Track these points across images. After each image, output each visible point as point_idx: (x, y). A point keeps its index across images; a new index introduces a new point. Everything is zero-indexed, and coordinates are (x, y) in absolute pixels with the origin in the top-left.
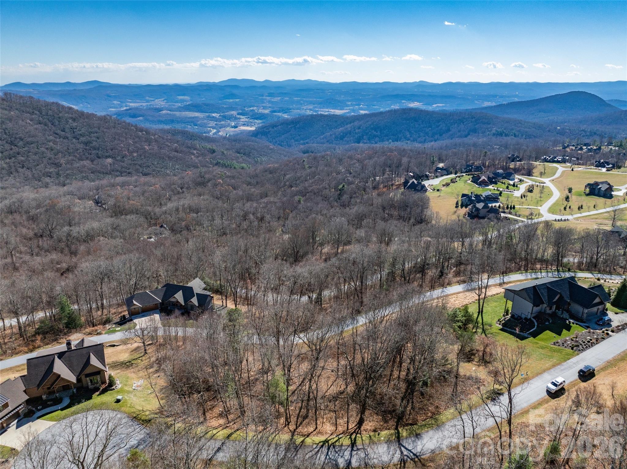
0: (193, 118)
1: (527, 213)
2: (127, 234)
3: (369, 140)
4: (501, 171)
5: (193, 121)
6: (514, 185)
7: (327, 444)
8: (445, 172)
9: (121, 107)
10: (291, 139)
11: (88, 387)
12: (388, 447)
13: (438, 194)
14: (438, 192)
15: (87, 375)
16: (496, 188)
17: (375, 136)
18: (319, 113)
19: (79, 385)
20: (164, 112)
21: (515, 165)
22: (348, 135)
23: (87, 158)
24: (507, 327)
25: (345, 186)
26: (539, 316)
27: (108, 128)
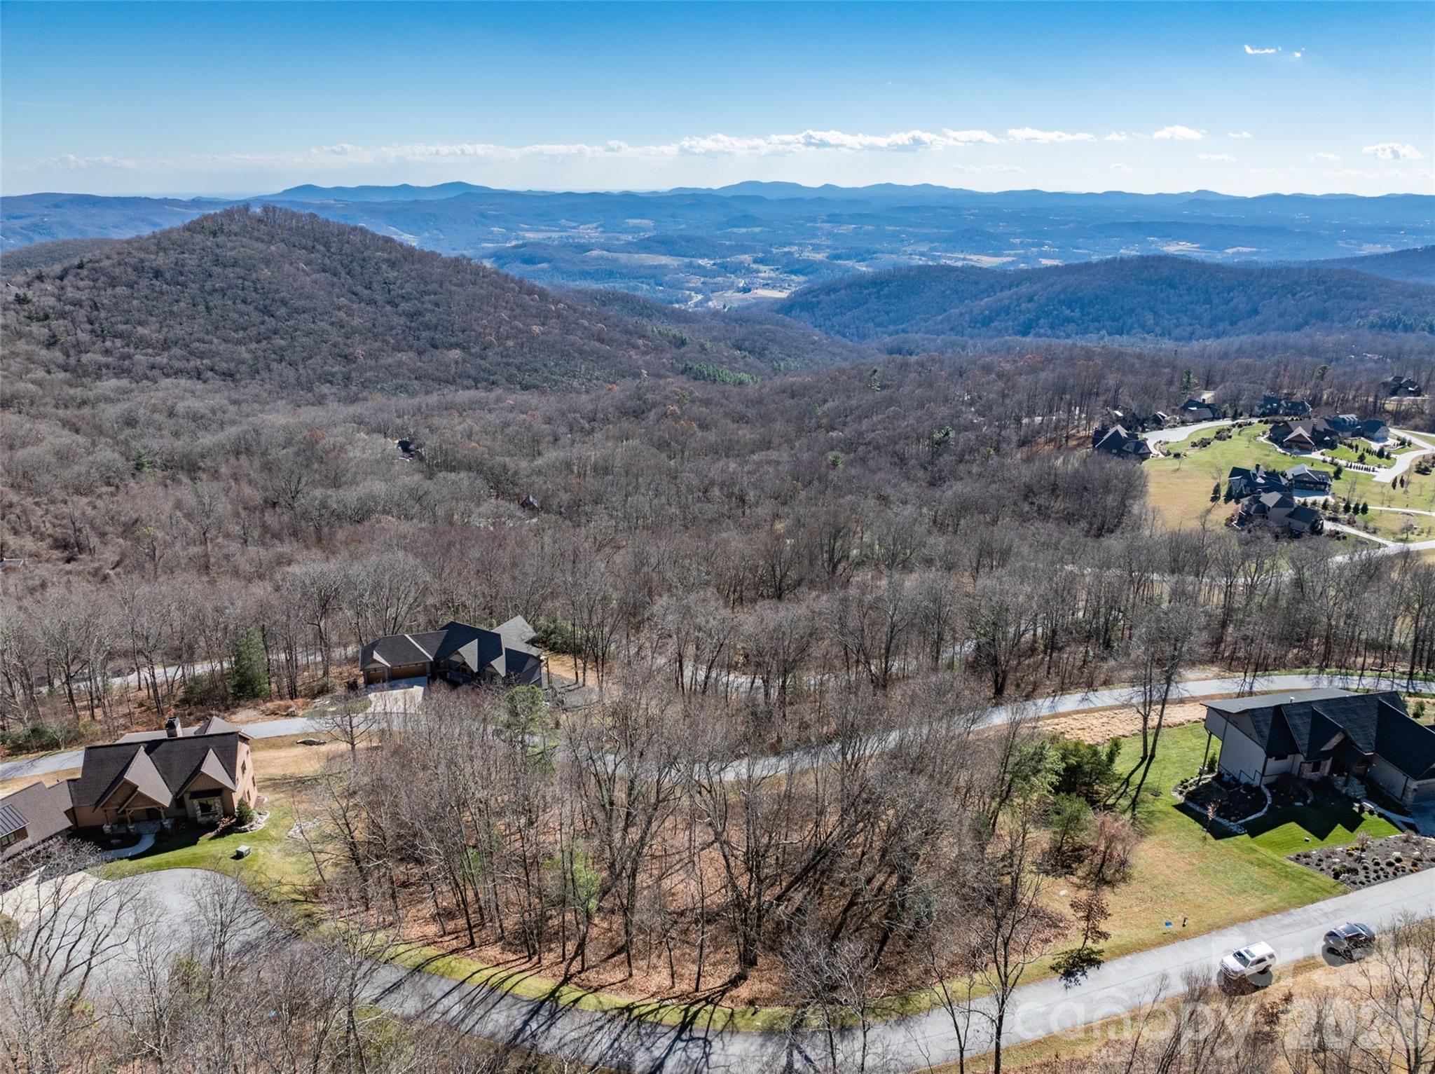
0: (656, 267)
1: (1397, 525)
2: (440, 511)
3: (1052, 328)
4: (1350, 417)
5: (655, 275)
6: (1380, 454)
7: (626, 1015)
8: (1208, 413)
9: (508, 240)
10: (867, 322)
11: (195, 819)
12: (762, 1046)
13: (1174, 463)
14: (1176, 461)
15: (195, 795)
16: (1329, 459)
17: (1068, 320)
18: (943, 262)
19: (180, 812)
20: (595, 253)
21: (1400, 402)
22: (1003, 315)
23: (411, 347)
24: (1195, 802)
25: (952, 435)
26: (1284, 785)
27: (461, 285)
